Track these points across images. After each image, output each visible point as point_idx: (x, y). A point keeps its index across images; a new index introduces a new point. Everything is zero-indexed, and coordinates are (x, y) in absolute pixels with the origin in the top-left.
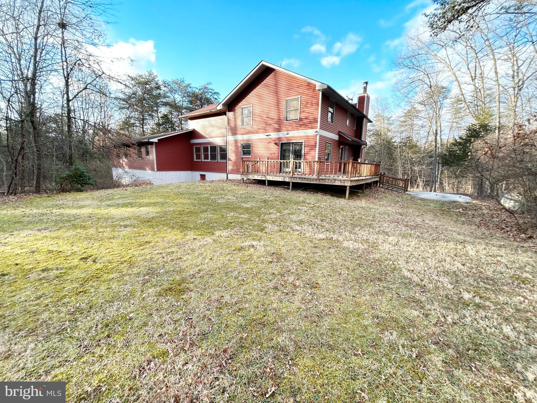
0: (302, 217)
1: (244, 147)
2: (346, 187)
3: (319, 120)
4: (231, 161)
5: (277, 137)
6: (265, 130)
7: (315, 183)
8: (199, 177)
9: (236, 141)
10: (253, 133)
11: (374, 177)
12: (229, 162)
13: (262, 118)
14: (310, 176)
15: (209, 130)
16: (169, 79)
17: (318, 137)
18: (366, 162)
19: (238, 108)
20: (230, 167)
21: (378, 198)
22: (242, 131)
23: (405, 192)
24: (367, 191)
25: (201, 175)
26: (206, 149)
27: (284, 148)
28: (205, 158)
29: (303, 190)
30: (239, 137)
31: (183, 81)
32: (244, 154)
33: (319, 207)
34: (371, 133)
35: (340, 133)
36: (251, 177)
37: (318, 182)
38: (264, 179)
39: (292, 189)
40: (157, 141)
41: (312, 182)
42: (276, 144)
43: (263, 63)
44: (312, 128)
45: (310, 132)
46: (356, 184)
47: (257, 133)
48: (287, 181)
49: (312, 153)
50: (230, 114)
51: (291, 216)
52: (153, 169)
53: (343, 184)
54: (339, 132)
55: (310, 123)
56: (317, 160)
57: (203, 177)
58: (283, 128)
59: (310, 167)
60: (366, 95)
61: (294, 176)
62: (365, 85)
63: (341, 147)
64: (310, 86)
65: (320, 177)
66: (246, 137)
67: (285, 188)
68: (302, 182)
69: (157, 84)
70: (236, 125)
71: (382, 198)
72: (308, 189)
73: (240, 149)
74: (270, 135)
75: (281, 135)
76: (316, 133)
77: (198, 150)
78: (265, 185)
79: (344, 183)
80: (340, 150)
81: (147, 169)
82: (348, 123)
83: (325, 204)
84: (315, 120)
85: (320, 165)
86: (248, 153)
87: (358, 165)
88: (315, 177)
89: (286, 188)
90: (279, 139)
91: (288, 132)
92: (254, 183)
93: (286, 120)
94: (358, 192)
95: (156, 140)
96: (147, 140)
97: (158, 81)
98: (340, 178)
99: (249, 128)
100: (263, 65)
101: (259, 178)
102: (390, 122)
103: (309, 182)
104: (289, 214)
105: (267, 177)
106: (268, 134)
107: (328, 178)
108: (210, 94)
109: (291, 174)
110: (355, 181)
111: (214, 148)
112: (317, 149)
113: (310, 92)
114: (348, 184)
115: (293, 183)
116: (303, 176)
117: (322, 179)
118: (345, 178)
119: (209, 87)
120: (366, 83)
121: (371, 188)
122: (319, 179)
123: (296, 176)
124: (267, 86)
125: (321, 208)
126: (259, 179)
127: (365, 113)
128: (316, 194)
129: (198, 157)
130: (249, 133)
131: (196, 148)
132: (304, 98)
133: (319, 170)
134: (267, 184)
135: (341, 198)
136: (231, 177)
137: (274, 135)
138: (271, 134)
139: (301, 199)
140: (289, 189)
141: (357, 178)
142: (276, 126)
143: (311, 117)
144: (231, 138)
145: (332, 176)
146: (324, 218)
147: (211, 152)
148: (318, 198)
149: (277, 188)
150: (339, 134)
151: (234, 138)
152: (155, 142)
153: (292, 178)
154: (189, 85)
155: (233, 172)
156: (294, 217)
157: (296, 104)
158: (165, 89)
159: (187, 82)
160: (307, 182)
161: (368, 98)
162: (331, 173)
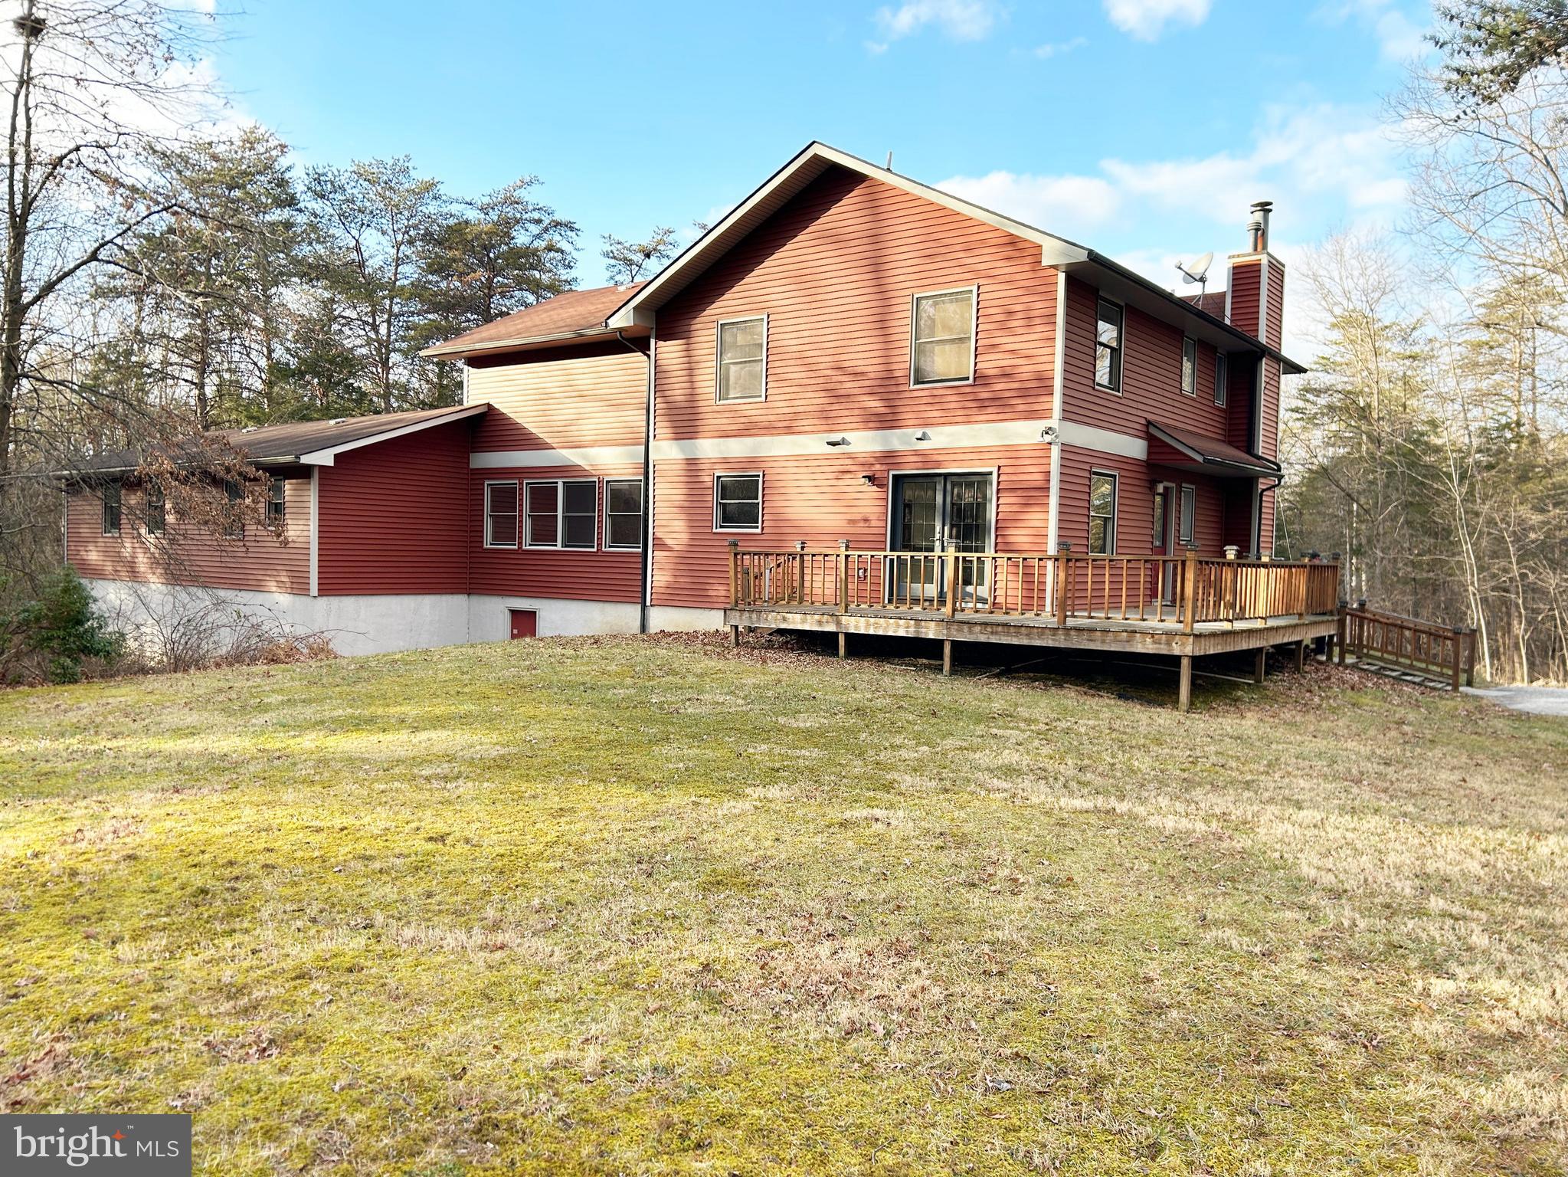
0: (1009, 757)
1: (725, 489)
2: (1176, 660)
3: (1058, 383)
4: (668, 548)
5: (878, 448)
6: (826, 419)
7: (1050, 643)
8: (504, 622)
9: (692, 465)
10: (769, 429)
11: (1308, 619)
12: (655, 557)
13: (810, 367)
14: (1030, 615)
15: (565, 411)
16: (340, 163)
17: (1055, 452)
18: (1265, 559)
19: (706, 326)
20: (658, 577)
21: (1319, 707)
22: (723, 422)
23: (1456, 688)
24: (1279, 682)
25: (515, 614)
26: (544, 497)
27: (908, 494)
28: (537, 538)
29: (998, 676)
30: (708, 448)
31: (405, 171)
32: (728, 518)
33: (1067, 731)
34: (1323, 400)
35: (1152, 430)
36: (773, 621)
37: (1060, 642)
38: (831, 628)
39: (954, 672)
40: (330, 462)
41: (1037, 643)
42: (871, 479)
43: (816, 150)
44: (1031, 415)
45: (1025, 433)
46: (1219, 650)
47: (789, 430)
48: (931, 636)
49: (1034, 517)
50: (669, 351)
51: (971, 756)
52: (299, 587)
53: (1163, 650)
54: (1149, 423)
55: (1024, 393)
56: (1052, 549)
57: (524, 623)
58: (907, 414)
59: (1028, 576)
60: (1264, 260)
61: (959, 616)
62: (1259, 216)
63: (1160, 488)
64: (1017, 248)
65: (1070, 622)
66: (738, 448)
67: (920, 668)
68: (994, 639)
69: (282, 183)
70: (692, 396)
71: (1338, 707)
72: (1017, 671)
73: (713, 499)
74: (843, 442)
75: (900, 440)
76: (1048, 438)
77: (505, 498)
78: (835, 653)
79: (1169, 644)
80: (1158, 499)
81: (272, 585)
82: (1187, 386)
83: (1091, 722)
84: (1044, 385)
85: (1067, 568)
86: (748, 515)
87: (1227, 574)
88: (1048, 617)
89: (926, 666)
90: (889, 457)
91: (929, 431)
92: (785, 647)
93: (917, 382)
94: (1236, 686)
95: (325, 458)
96: (289, 458)
97: (289, 169)
98: (1153, 623)
99: (752, 409)
100: (816, 157)
101: (809, 624)
102: (1416, 349)
103: (1025, 642)
104: (961, 748)
105: (844, 620)
106: (836, 437)
107: (1105, 624)
108: (534, 229)
109: (947, 610)
110: (1213, 635)
111: (582, 492)
112: (1054, 500)
113: (1019, 271)
114: (1185, 649)
115: (955, 644)
116: (999, 617)
117: (1079, 630)
118: (1171, 624)
119: (526, 195)
120: (1265, 207)
121: (1297, 669)
122: (1067, 630)
123: (969, 615)
124: (836, 239)
125: (1078, 734)
126: (807, 627)
127: (1263, 338)
128: (1053, 690)
129: (506, 529)
130: (749, 429)
131: (494, 490)
132: (995, 293)
133: (1066, 590)
134: (842, 651)
135: (1162, 705)
136: (661, 619)
137: (864, 442)
138: (848, 436)
139: (997, 706)
140: (940, 669)
141: (1226, 626)
142: (875, 404)
143: (1026, 370)
144: (667, 451)
145: (1117, 617)
146: (1086, 762)
147: (567, 507)
148: (1065, 702)
149: (888, 667)
150: (1149, 433)
151: (683, 451)
152: (321, 467)
153: (949, 623)
154: (429, 186)
155: (674, 598)
156: (982, 758)
157: (961, 317)
158: (317, 205)
159: (421, 174)
160: (1015, 641)
161: (1277, 270)
162: (1117, 607)
